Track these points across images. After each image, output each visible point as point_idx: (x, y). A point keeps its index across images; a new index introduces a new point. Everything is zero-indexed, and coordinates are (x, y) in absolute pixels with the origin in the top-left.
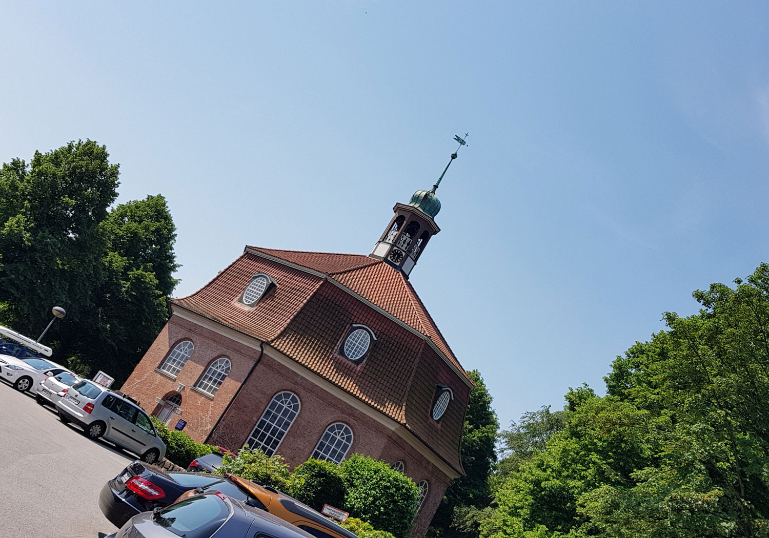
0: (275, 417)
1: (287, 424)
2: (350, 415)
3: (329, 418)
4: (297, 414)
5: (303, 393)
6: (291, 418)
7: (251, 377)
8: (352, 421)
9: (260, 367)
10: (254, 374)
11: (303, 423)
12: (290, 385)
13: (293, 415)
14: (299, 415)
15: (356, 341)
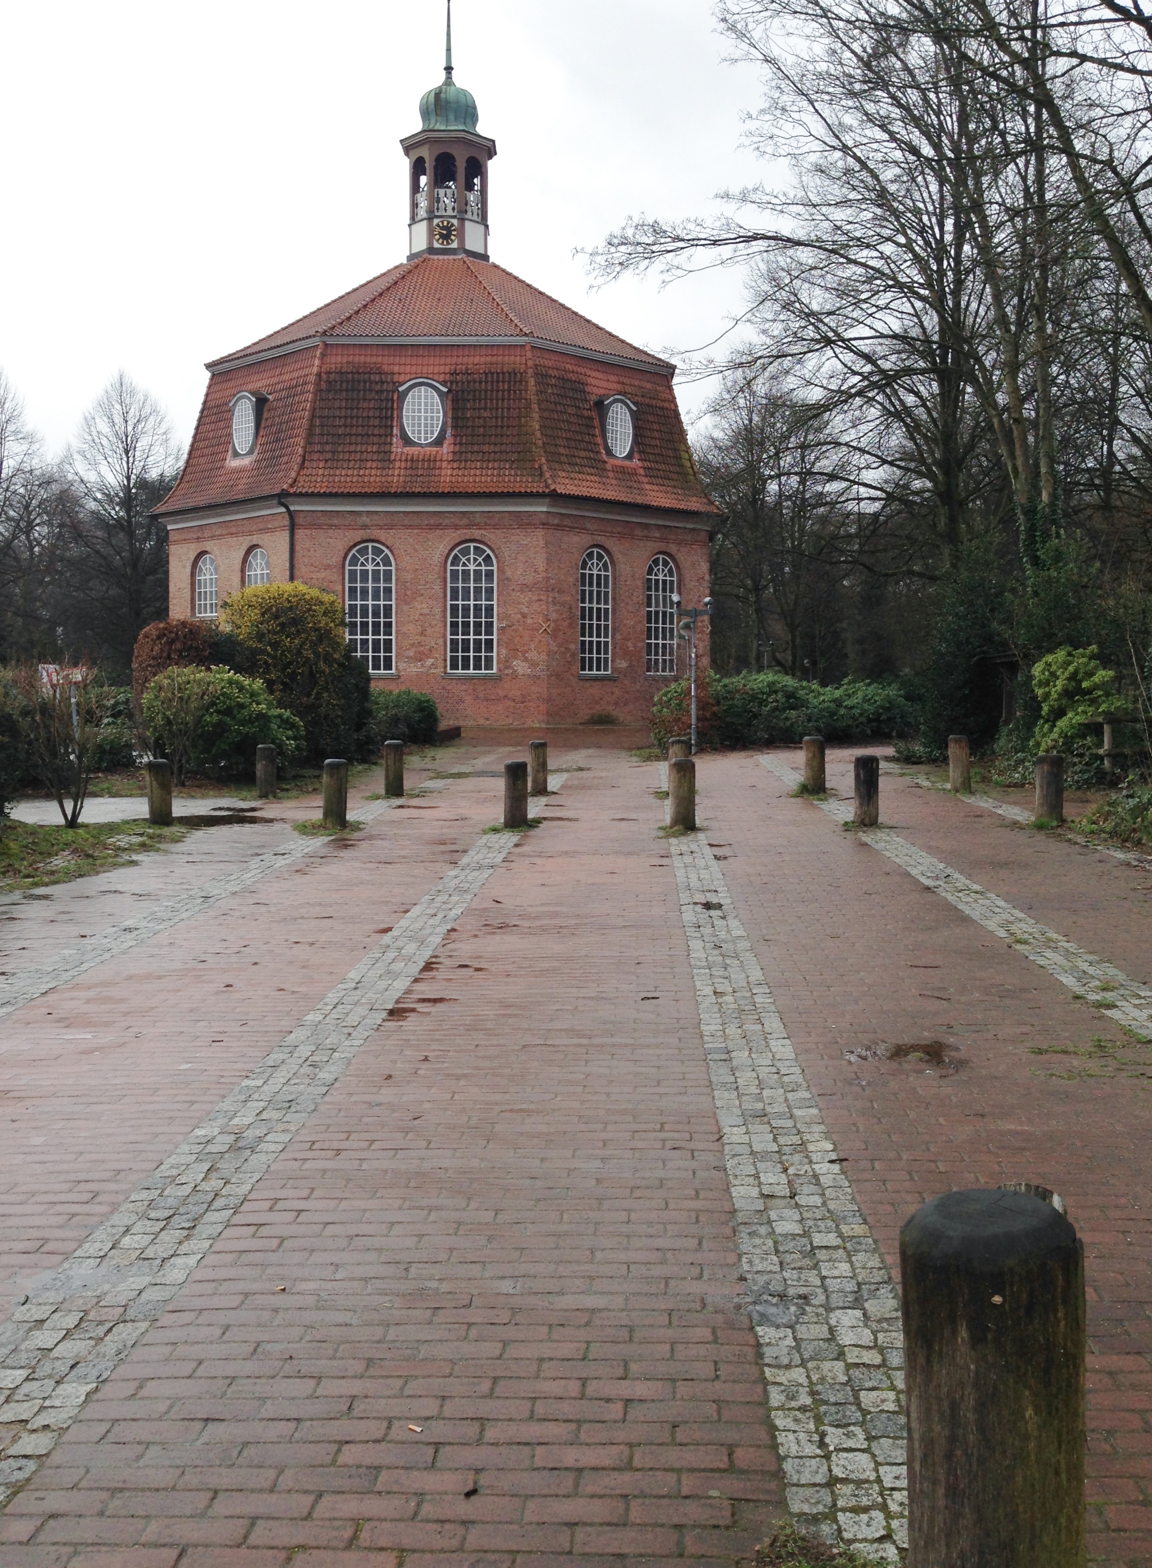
0: (364, 591)
1: (388, 590)
2: (468, 526)
3: (442, 548)
4: (393, 568)
5: (382, 535)
6: (388, 579)
7: (299, 555)
8: (477, 533)
9: (300, 533)
10: (298, 548)
11: (409, 577)
12: (359, 535)
13: (388, 574)
14: (397, 570)
15: (419, 411)
